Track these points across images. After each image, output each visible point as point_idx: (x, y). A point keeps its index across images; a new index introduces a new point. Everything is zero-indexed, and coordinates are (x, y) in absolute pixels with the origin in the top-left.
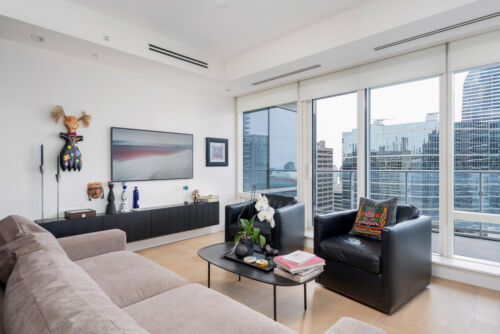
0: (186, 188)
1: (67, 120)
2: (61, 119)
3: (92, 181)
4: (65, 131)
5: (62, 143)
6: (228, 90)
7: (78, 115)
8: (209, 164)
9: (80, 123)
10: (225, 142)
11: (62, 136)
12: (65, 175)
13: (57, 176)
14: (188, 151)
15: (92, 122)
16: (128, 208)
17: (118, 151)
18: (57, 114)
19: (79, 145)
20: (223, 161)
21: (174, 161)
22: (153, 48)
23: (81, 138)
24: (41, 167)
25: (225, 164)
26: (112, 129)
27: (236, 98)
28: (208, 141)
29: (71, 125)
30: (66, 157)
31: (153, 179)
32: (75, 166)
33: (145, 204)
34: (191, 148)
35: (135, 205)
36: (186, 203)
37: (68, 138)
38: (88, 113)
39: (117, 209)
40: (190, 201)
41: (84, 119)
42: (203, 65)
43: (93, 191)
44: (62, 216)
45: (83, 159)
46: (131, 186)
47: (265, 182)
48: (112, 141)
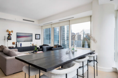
0: (31, 43)
1: (9, 32)
2: (8, 32)
3: (13, 42)
4: (9, 33)
6: (39, 25)
7: (11, 31)
8: (36, 39)
9: (11, 32)
10: (40, 35)
11: (8, 34)
12: (9, 41)
13: (7, 41)
14: (31, 37)
15: (13, 32)
16: (19, 46)
17: (18, 37)
18: (7, 31)
19: (11, 36)
21: (29, 38)
22: (24, 20)
23: (11, 35)
24: (5, 39)
25: (40, 39)
26: (17, 33)
27: (42, 26)
28: (36, 35)
29: (10, 32)
30: (9, 38)
31: (24, 41)
32: (10, 39)
33: (23, 46)
35: (21, 46)
37: (9, 35)
39: (18, 46)
40: (32, 46)
41: (12, 31)
42: (34, 22)
43: (13, 43)
45: (12, 38)
46: (20, 43)
47: (49, 42)
48: (17, 35)
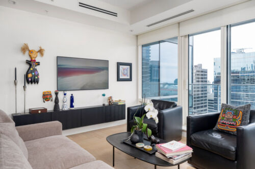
0: (104, 95)
1: (31, 52)
2: (27, 52)
3: (46, 90)
4: (29, 59)
5: (28, 66)
6: (132, 31)
7: (37, 49)
8: (119, 79)
9: (39, 54)
10: (130, 65)
12: (30, 87)
13: (24, 87)
14: (105, 71)
15: (45, 53)
16: (67, 107)
17: (62, 71)
18: (25, 49)
19: (37, 68)
20: (129, 77)
21: (97, 78)
22: (82, 5)
23: (38, 64)
24: (15, 81)
25: (130, 80)
26: (57, 57)
27: (137, 36)
28: (119, 64)
29: (33, 55)
30: (30, 75)
31: (83, 89)
32: (35, 81)
33: (78, 105)
34: (107, 69)
35: (72, 106)
36: (104, 105)
37: (31, 63)
38: (42, 48)
39: (61, 108)
40: (107, 104)
41: (41, 51)
42: (115, 14)
43: (46, 97)
44: (27, 112)
45: (40, 77)
46: (69, 94)
47: (157, 91)
48: (58, 65)
